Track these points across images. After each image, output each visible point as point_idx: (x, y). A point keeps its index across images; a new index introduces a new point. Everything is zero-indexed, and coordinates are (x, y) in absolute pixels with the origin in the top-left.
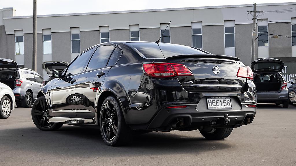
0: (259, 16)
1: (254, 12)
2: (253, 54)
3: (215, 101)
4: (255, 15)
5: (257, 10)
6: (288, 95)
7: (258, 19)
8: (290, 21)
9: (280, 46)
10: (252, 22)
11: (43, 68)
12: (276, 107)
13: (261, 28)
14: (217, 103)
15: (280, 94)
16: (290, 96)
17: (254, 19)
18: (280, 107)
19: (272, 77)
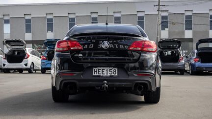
0: (162, 8)
1: (159, 5)
2: (157, 36)
3: (101, 71)
4: (159, 8)
5: (160, 4)
6: (184, 65)
7: (161, 11)
8: (184, 12)
9: (177, 30)
10: (157, 13)
11: (4, 44)
12: (175, 74)
13: (163, 17)
14: (102, 71)
15: (178, 64)
16: (186, 66)
17: (158, 10)
18: (178, 74)
19: (172, 52)
